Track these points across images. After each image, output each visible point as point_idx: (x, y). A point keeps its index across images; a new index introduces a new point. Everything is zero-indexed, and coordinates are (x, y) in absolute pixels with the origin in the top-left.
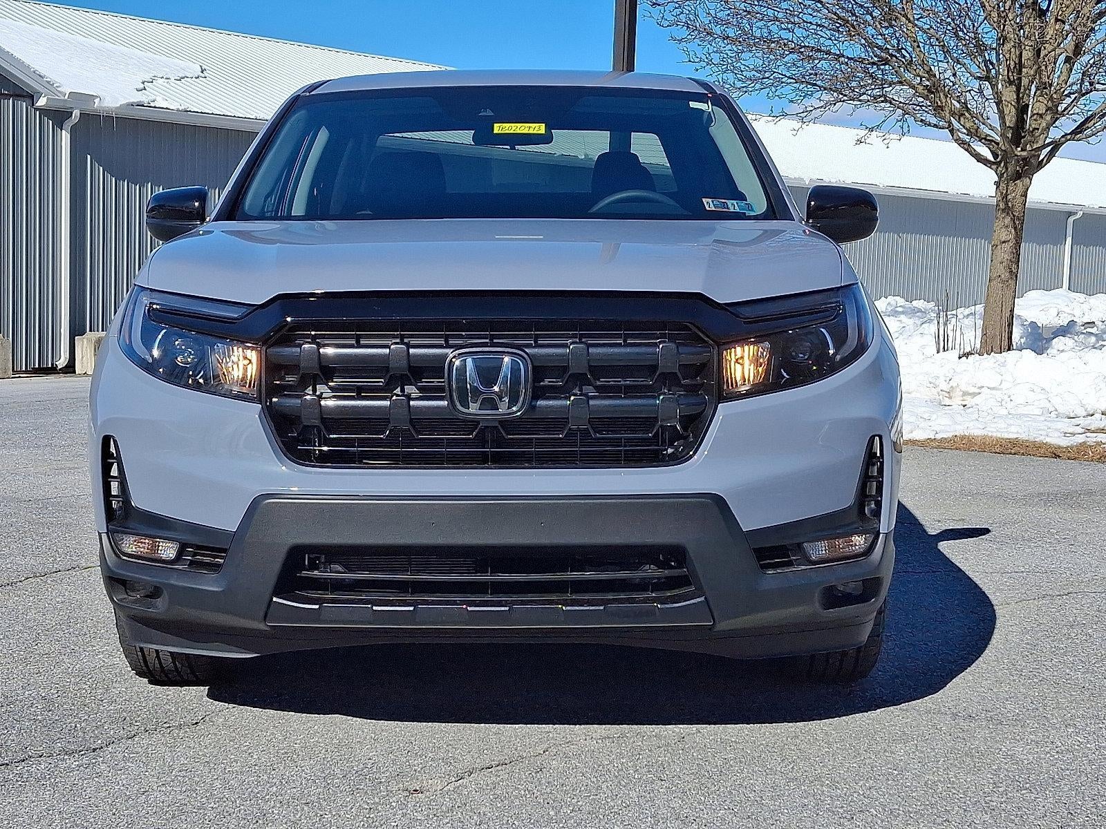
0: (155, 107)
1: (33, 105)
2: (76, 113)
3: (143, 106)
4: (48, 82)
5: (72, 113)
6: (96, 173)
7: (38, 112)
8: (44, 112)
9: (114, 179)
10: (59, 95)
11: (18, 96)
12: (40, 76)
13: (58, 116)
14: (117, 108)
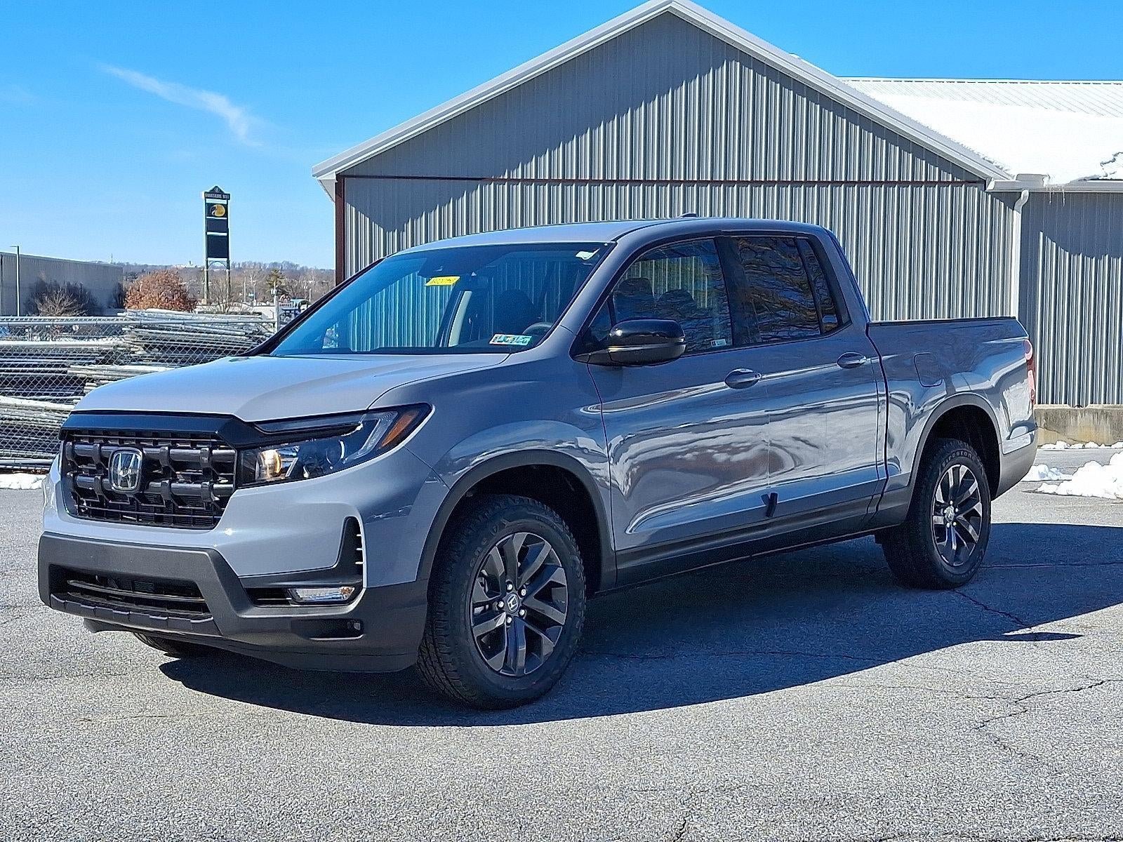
0: (1111, 180)
1: (985, 189)
2: (1025, 193)
3: (1098, 179)
4: (998, 167)
5: (1021, 193)
6: (1048, 249)
7: (990, 196)
8: (996, 195)
9: (1067, 253)
10: (1009, 178)
11: (970, 182)
12: (990, 162)
13: (1009, 197)
14: (1066, 185)
